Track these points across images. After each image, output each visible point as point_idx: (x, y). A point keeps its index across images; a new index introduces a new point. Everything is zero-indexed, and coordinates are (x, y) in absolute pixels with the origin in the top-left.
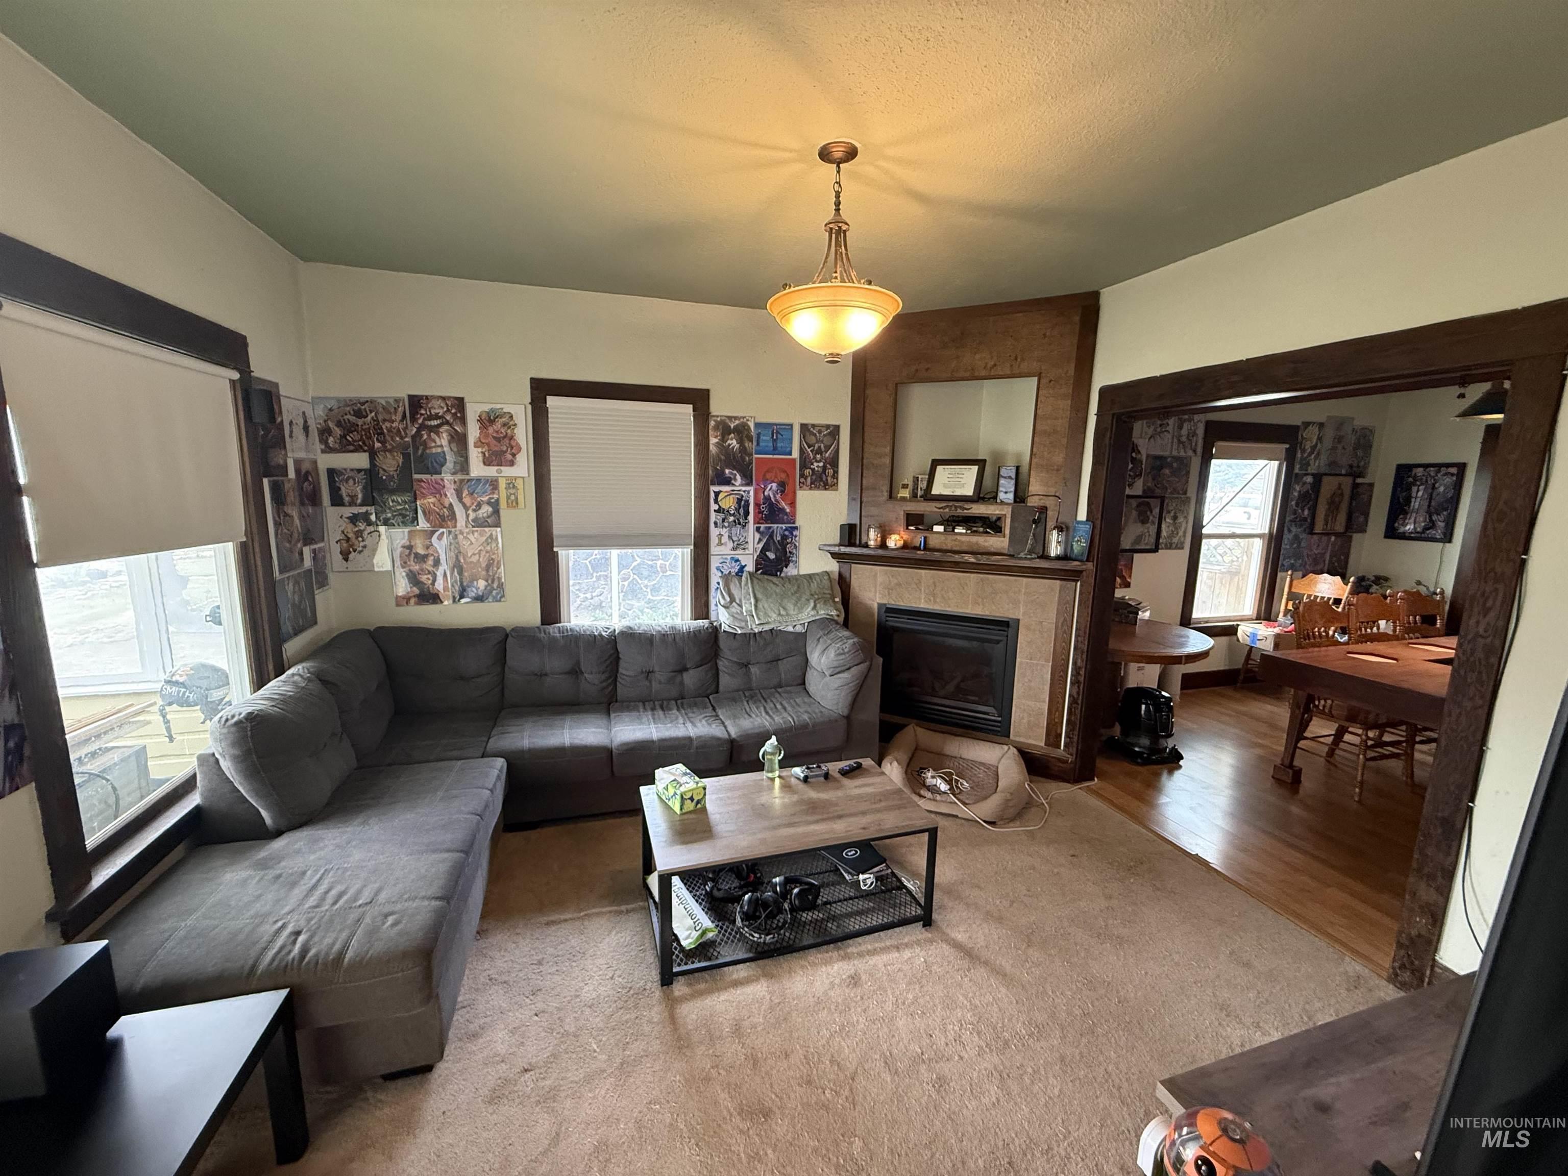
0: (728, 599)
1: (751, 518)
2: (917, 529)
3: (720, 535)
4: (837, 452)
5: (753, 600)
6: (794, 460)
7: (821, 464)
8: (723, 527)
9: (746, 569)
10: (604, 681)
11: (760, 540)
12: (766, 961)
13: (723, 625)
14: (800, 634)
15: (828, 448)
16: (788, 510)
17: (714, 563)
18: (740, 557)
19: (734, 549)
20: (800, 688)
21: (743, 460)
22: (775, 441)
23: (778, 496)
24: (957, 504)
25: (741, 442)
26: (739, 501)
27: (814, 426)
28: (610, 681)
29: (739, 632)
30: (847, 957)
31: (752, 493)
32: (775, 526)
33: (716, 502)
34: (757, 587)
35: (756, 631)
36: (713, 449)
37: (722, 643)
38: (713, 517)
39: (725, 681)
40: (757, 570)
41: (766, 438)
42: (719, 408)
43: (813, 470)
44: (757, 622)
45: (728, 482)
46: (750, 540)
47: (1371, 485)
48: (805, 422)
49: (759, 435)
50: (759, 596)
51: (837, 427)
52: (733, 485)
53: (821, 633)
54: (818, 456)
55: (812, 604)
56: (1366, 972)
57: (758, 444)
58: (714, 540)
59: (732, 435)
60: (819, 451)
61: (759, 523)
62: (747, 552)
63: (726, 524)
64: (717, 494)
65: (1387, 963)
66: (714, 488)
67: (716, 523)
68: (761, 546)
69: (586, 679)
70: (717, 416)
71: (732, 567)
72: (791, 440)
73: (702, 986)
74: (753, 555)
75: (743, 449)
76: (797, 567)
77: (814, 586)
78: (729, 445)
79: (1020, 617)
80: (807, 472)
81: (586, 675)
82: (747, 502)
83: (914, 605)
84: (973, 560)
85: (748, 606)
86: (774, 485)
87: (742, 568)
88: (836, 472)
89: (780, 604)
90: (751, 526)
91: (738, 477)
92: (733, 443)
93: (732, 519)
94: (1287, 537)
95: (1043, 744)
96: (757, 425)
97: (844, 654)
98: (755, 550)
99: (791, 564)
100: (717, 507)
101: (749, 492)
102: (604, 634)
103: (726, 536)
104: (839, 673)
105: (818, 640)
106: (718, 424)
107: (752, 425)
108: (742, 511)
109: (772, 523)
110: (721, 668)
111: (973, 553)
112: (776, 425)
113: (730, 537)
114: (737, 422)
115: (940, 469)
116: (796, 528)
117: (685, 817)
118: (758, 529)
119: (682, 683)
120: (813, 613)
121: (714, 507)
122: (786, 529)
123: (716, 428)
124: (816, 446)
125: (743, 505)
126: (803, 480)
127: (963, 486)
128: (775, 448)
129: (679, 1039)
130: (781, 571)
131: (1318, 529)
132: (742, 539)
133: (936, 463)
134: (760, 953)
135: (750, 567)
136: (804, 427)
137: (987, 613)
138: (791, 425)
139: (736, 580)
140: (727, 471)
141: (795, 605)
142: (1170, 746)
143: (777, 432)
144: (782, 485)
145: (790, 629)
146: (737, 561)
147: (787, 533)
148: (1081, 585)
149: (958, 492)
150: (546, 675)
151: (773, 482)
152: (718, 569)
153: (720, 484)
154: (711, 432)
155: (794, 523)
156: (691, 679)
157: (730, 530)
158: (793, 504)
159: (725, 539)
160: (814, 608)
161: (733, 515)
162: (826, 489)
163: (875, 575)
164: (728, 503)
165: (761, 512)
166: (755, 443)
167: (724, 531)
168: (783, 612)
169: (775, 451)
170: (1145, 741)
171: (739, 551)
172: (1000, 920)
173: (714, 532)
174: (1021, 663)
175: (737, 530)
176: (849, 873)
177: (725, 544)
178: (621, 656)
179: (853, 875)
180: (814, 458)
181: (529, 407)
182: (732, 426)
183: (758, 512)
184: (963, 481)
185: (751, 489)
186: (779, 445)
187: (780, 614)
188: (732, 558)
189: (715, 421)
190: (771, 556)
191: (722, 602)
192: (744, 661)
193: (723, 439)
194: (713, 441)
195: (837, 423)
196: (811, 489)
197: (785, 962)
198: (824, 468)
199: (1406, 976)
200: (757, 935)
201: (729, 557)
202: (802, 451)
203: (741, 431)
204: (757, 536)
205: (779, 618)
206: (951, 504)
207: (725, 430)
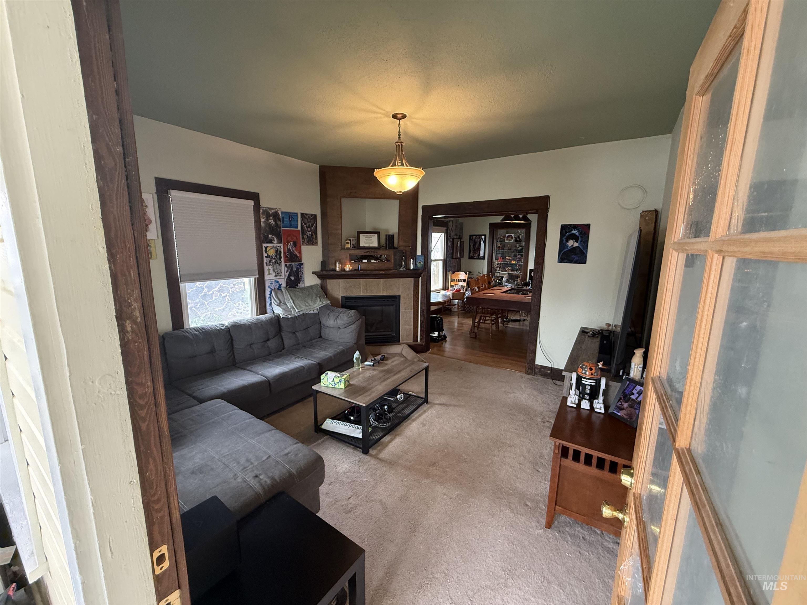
0: (279, 302)
1: (282, 260)
2: (355, 262)
3: (269, 269)
4: (316, 227)
5: (291, 301)
6: (299, 231)
7: (310, 233)
8: (270, 265)
9: (282, 286)
10: (229, 353)
11: (287, 271)
12: (393, 432)
13: (280, 315)
14: (316, 313)
15: (312, 225)
16: (298, 255)
17: (267, 284)
18: (279, 280)
19: (276, 276)
20: (321, 339)
21: (277, 230)
22: (290, 221)
23: (294, 249)
24: (373, 250)
25: (275, 221)
26: (277, 251)
27: (306, 214)
28: (231, 354)
29: (290, 317)
30: (414, 420)
31: (282, 247)
32: (293, 263)
33: (266, 252)
34: (291, 294)
35: (297, 315)
36: (262, 224)
37: (282, 324)
38: (265, 260)
39: (287, 342)
40: (287, 286)
41: (286, 220)
42: (265, 203)
43: (307, 235)
44: (297, 311)
45: (271, 242)
46: (283, 271)
47: (464, 242)
48: (303, 212)
49: (283, 218)
50: (294, 298)
51: (316, 215)
52: (273, 243)
53: (329, 311)
54: (309, 229)
55: (319, 299)
56: (522, 374)
57: (283, 222)
58: (266, 273)
59: (271, 218)
60: (309, 227)
61: (286, 262)
62: (282, 277)
63: (271, 264)
64: (266, 248)
65: (524, 371)
66: (265, 245)
67: (266, 263)
68: (288, 274)
69: (217, 354)
70: (263, 207)
71: (276, 286)
72: (297, 221)
73: (379, 448)
74: (284, 278)
75: (277, 225)
76: (304, 283)
77: (315, 290)
78: (270, 223)
79: (401, 294)
80: (305, 236)
81: (218, 352)
82: (280, 251)
83: (358, 295)
84: (383, 273)
85: (290, 304)
86: (292, 243)
87: (280, 285)
88: (316, 237)
89: (305, 301)
90: (283, 264)
91: (275, 239)
92: (272, 221)
93: (274, 260)
94: (448, 260)
95: (412, 341)
96: (282, 212)
97: (352, 317)
98: (285, 275)
99: (301, 282)
100: (266, 255)
101: (280, 247)
102: (222, 328)
103: (272, 269)
104: (350, 326)
105: (329, 314)
106: (264, 211)
107: (280, 213)
108: (278, 256)
109: (292, 262)
110: (283, 336)
111: (383, 270)
112: (291, 213)
113: (274, 270)
114: (273, 211)
115: (361, 235)
116: (302, 264)
117: (347, 389)
118: (286, 265)
119: (268, 347)
120: (321, 303)
121: (265, 255)
122: (298, 265)
123: (263, 213)
124: (308, 224)
125: (278, 253)
126: (303, 240)
127: (372, 243)
128: (291, 225)
129: (390, 463)
130: (297, 286)
131: (454, 257)
132: (279, 271)
133: (359, 233)
134: (390, 430)
135: (284, 285)
136: (302, 214)
137: (388, 294)
138: (297, 214)
139: (279, 292)
140: (270, 236)
141: (312, 301)
142: (443, 334)
143: (292, 217)
144: (295, 244)
145: (312, 312)
146: (278, 282)
147: (298, 267)
148: (421, 279)
149: (371, 245)
150: (196, 356)
151: (291, 242)
152: (269, 287)
153: (267, 243)
154: (261, 216)
155: (301, 262)
156: (272, 344)
157: (274, 266)
158: (300, 252)
159: (271, 271)
160: (320, 301)
161: (274, 259)
162: (313, 245)
163: (339, 284)
164: (272, 253)
165: (286, 257)
166: (282, 222)
167: (271, 267)
168: (307, 305)
169: (291, 226)
170: (436, 334)
171: (278, 277)
172: (443, 394)
173: (266, 268)
174: (402, 312)
175: (276, 266)
176: (392, 398)
177: (271, 274)
178: (234, 339)
179: (394, 398)
180: (308, 230)
181: (156, 196)
182: (271, 213)
183: (285, 257)
184: (372, 240)
185: (282, 245)
186: (293, 223)
187: (306, 306)
188: (275, 281)
189: (263, 210)
190: (293, 278)
191: (276, 304)
192: (294, 331)
193: (267, 219)
194: (262, 220)
195: (315, 214)
196: (307, 245)
197: (399, 429)
198: (312, 235)
199: (530, 371)
200: (385, 425)
201: (274, 280)
202: (302, 226)
203: (275, 216)
204: (286, 269)
205: (307, 308)
206: (369, 250)
207: (267, 214)
